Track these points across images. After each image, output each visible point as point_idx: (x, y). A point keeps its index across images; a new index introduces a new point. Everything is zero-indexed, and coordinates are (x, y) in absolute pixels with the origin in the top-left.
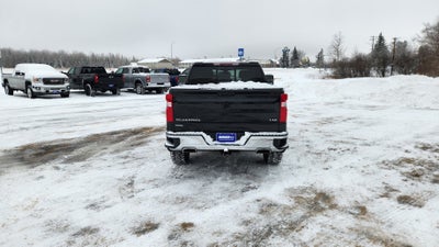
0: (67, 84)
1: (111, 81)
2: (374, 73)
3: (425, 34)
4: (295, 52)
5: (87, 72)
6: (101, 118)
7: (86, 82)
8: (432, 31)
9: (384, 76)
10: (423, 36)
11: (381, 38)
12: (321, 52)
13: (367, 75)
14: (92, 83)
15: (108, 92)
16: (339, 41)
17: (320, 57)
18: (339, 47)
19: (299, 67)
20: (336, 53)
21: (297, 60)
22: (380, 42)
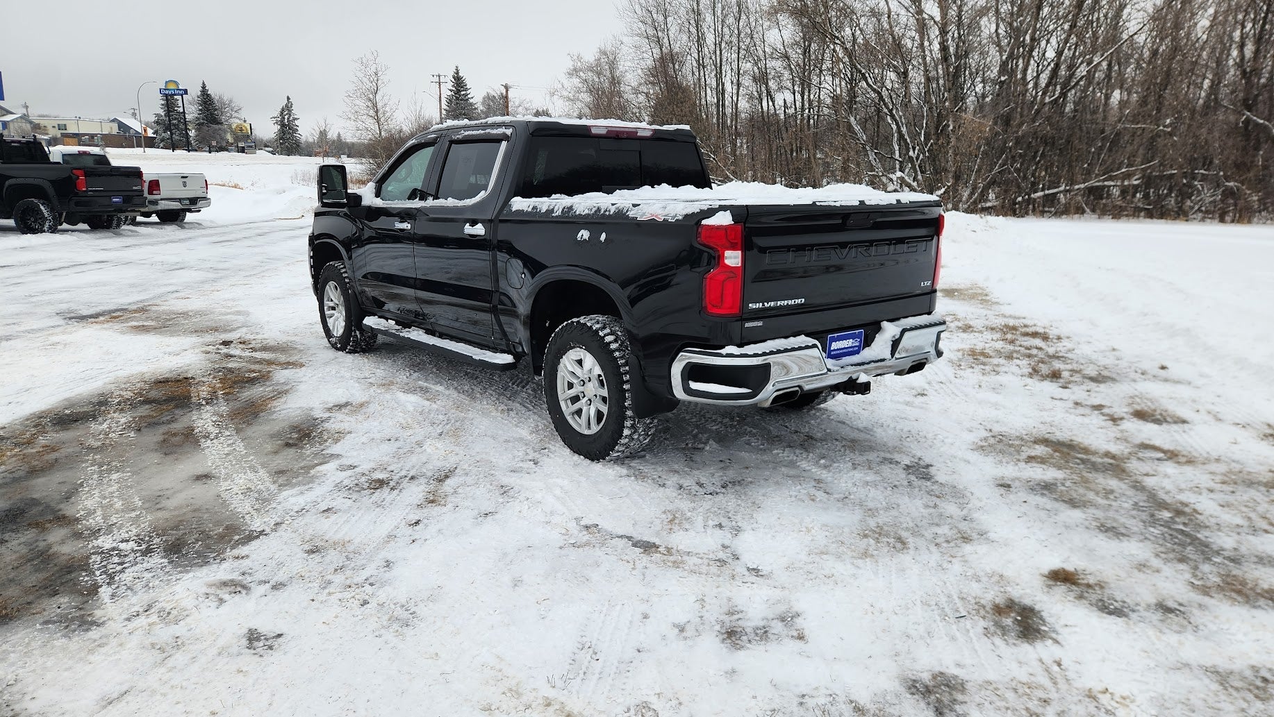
3: (576, 82)
4: (206, 100)
8: (589, 75)
10: (572, 84)
12: (287, 109)
17: (286, 123)
18: (378, 97)
19: (227, 150)
20: (372, 113)
21: (217, 127)
22: (458, 92)
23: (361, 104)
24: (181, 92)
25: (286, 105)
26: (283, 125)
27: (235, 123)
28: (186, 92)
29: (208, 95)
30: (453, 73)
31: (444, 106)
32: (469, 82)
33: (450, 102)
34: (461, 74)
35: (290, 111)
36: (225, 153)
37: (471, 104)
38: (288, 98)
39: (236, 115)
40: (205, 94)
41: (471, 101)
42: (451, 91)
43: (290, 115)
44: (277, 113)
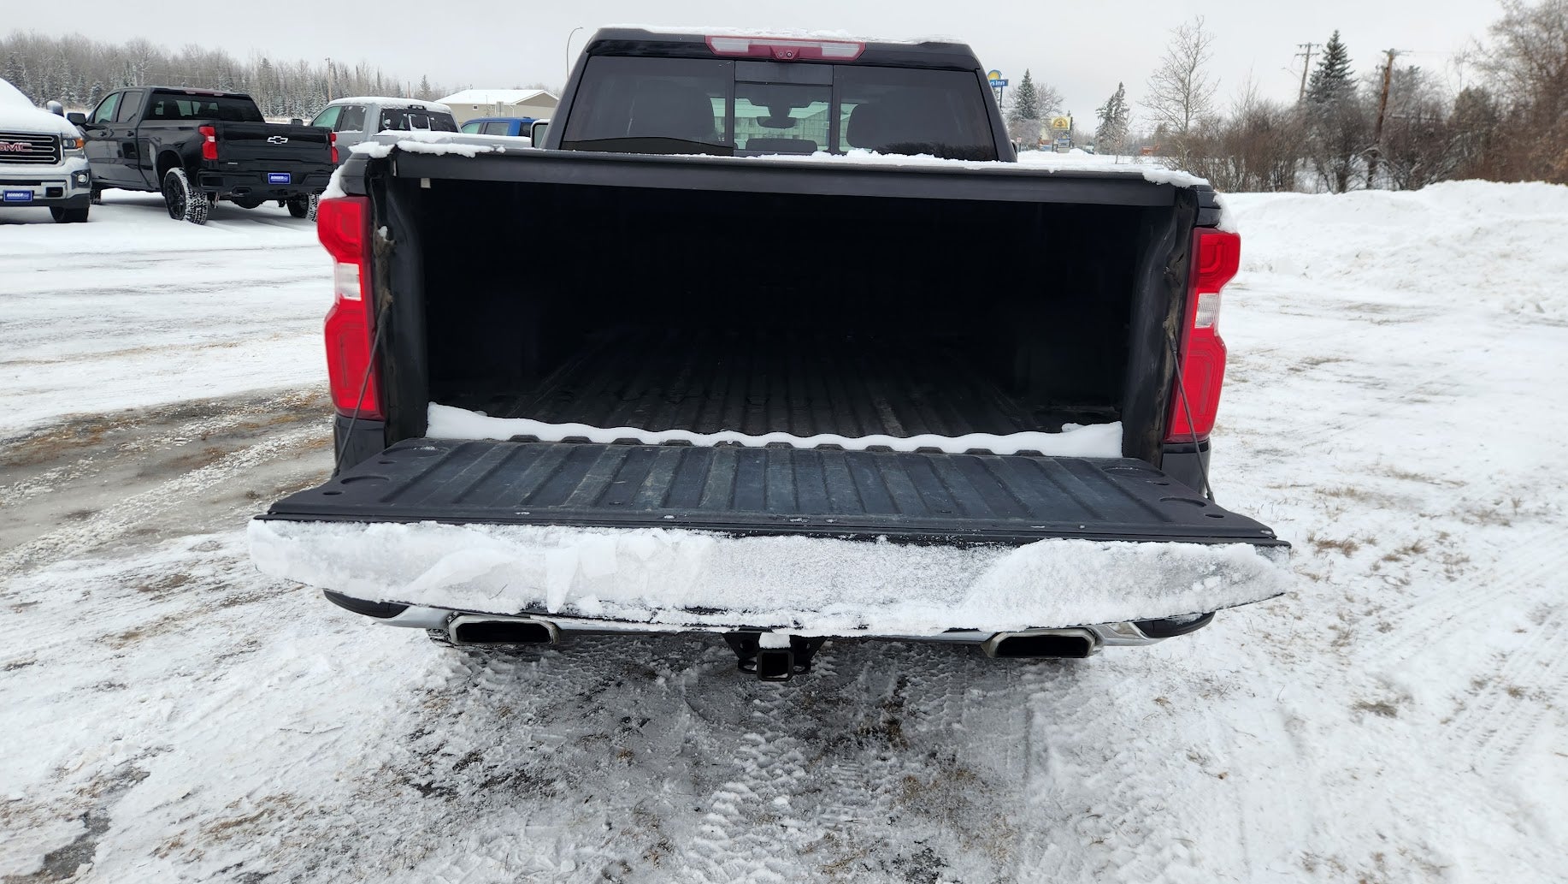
0: (72, 163)
1: (279, 160)
2: (1308, 178)
3: (1505, 40)
4: (1027, 89)
5: (172, 113)
6: (167, 326)
7: (168, 158)
8: (1530, 29)
9: (1342, 188)
10: (1496, 44)
11: (1336, 52)
12: (1118, 98)
13: (1285, 183)
14: (192, 162)
15: (270, 206)
16: (1194, 53)
17: (1113, 116)
18: (1193, 75)
19: (1038, 148)
20: (1181, 96)
21: (1031, 121)
22: (1331, 65)
23: (1169, 85)
24: (1001, 83)
25: (1117, 95)
26: (1108, 118)
27: (1053, 117)
28: (1006, 82)
29: (1029, 86)
30: (1328, 41)
31: (1307, 87)
32: (1350, 53)
33: (1316, 79)
34: (1340, 41)
35: (1119, 101)
36: (1035, 152)
37: (1347, 83)
38: (1121, 85)
39: (1056, 107)
40: (1027, 84)
41: (1348, 78)
42: (1321, 65)
43: (1119, 106)
44: (1103, 103)
